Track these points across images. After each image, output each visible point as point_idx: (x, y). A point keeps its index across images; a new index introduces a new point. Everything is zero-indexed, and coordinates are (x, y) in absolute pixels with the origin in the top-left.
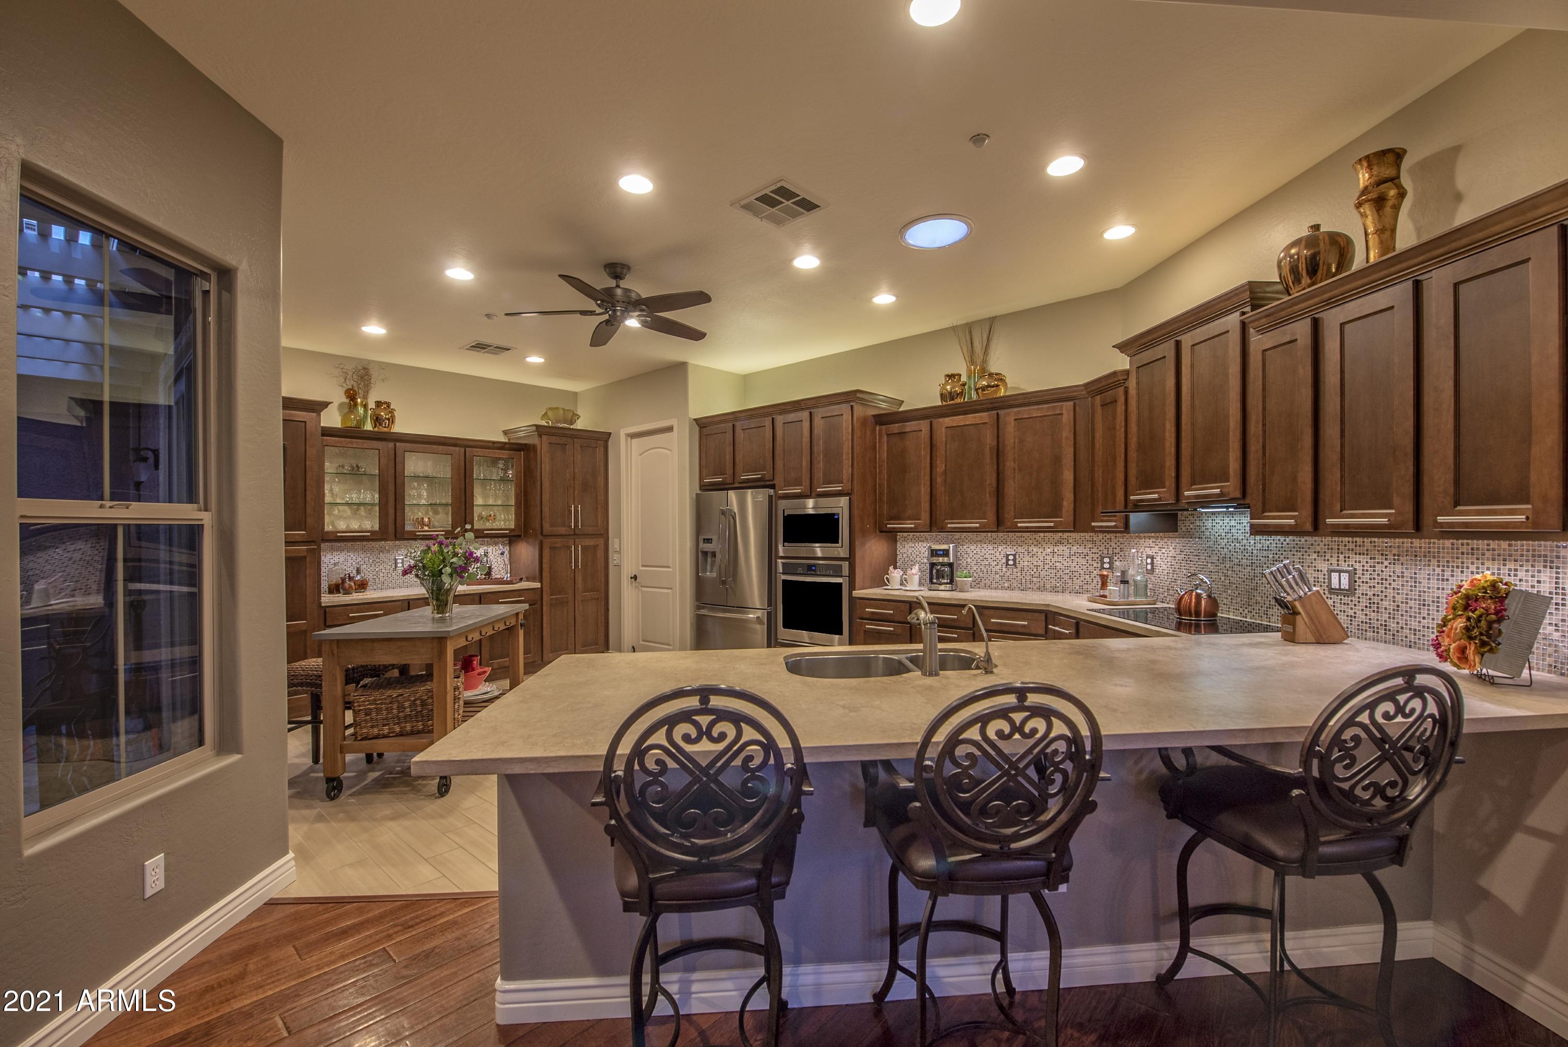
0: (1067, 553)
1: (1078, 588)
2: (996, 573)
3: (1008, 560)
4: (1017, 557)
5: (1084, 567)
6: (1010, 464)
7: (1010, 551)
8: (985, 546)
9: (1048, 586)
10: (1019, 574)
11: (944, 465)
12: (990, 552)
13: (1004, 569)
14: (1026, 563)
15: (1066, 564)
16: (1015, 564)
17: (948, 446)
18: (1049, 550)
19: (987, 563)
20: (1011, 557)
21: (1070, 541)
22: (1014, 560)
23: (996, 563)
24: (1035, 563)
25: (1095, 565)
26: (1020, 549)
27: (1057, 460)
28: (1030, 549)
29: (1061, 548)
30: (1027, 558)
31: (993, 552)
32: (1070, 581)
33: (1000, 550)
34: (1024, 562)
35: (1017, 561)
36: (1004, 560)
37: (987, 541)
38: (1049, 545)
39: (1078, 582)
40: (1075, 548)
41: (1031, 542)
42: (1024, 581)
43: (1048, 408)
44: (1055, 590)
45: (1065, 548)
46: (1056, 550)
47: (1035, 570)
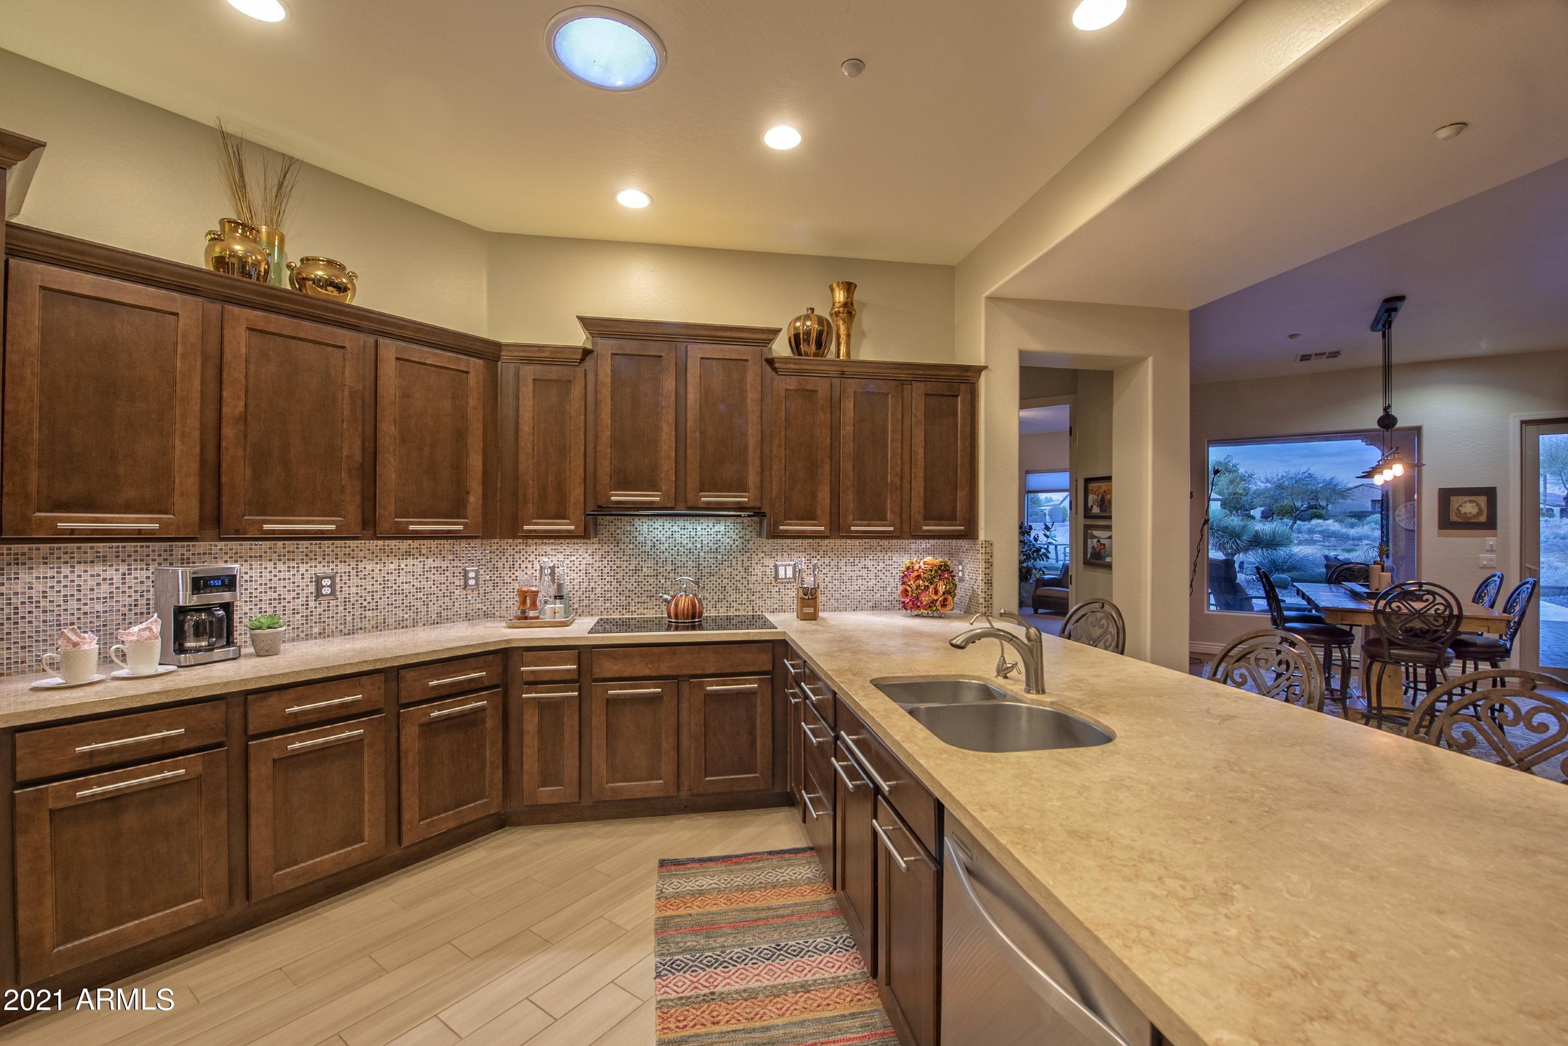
0: (419, 569)
1: (434, 616)
2: (295, 612)
3: (319, 587)
4: (338, 579)
5: (443, 587)
6: (388, 429)
7: (320, 570)
8: (270, 565)
9: (391, 620)
10: (341, 608)
11: (242, 403)
12: (282, 575)
13: (312, 604)
14: (354, 590)
15: (417, 585)
16: (333, 593)
17: (252, 368)
18: (392, 566)
19: (276, 595)
20: (326, 582)
21: (424, 551)
22: (332, 586)
23: (293, 594)
24: (369, 588)
25: (457, 583)
26: (342, 568)
27: (460, 435)
28: (361, 566)
29: (410, 561)
30: (356, 581)
31: (287, 575)
32: (424, 608)
33: (303, 569)
34: (350, 588)
35: (338, 586)
36: (312, 588)
37: (275, 556)
38: (392, 558)
39: (434, 609)
40: (431, 560)
41: (362, 554)
42: (349, 619)
43: (449, 357)
44: (401, 625)
45: (416, 562)
46: (403, 566)
47: (369, 599)
